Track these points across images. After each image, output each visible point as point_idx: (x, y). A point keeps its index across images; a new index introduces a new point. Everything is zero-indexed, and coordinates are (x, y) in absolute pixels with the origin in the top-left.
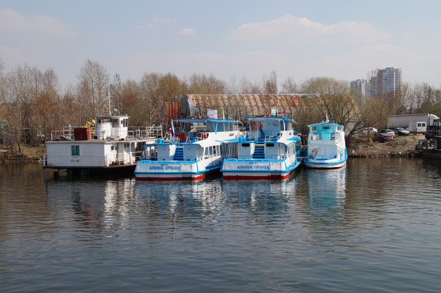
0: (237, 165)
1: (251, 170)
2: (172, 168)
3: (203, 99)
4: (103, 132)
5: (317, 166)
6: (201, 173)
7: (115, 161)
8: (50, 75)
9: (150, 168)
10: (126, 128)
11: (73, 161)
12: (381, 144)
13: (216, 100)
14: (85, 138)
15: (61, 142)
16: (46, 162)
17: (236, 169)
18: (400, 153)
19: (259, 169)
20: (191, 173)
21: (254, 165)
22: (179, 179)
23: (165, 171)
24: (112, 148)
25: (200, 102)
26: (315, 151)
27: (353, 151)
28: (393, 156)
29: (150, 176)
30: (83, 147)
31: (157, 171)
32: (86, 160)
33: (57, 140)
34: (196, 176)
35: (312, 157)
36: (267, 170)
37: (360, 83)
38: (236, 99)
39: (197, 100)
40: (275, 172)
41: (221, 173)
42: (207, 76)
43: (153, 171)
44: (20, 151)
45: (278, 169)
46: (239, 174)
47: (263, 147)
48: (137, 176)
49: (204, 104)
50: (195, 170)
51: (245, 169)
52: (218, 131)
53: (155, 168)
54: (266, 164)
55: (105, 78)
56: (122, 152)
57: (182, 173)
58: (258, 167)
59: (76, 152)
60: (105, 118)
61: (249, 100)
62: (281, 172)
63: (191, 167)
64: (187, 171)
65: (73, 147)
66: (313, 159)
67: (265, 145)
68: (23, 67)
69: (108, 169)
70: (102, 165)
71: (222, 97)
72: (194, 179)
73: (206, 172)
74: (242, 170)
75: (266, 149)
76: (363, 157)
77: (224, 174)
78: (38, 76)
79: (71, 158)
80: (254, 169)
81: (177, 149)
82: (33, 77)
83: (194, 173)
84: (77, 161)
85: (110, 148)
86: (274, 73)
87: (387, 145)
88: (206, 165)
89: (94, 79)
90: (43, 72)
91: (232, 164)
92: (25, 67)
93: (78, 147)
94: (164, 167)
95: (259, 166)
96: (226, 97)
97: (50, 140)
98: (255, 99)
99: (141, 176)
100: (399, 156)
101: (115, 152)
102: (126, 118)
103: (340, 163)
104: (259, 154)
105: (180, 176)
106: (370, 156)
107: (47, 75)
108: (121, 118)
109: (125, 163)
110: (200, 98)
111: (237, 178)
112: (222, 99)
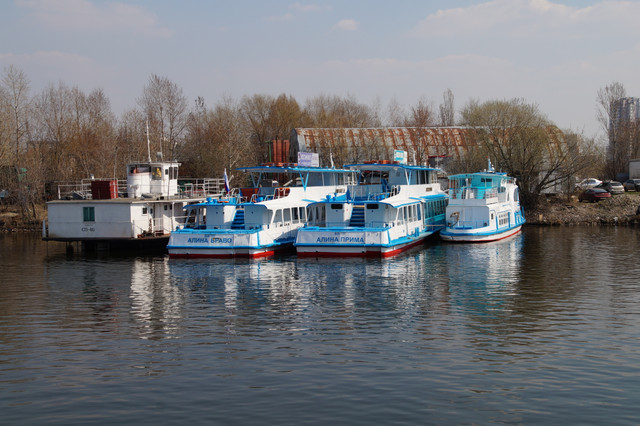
0: (317, 236)
1: (336, 243)
2: (220, 241)
3: (321, 135)
4: (136, 187)
5: (456, 239)
6: (264, 247)
7: (147, 230)
8: (98, 99)
9: (190, 240)
10: (174, 182)
11: (86, 229)
12: (588, 205)
13: (341, 135)
14: (108, 196)
15: (72, 201)
16: (47, 232)
17: (314, 241)
18: (616, 219)
19: (348, 242)
20: (249, 248)
21: (341, 236)
22: (230, 256)
23: (211, 245)
24: (145, 211)
25: (317, 140)
26: (456, 216)
27: (541, 216)
28: (603, 224)
29: (189, 252)
30: (101, 210)
31: (198, 245)
32: (103, 228)
33: (67, 199)
34: (256, 252)
35: (450, 225)
36: (360, 243)
37: (628, 104)
38: (372, 135)
39: (312, 137)
40: (372, 246)
41: (295, 248)
42: (344, 97)
43: (194, 245)
44: (34, 216)
45: (377, 242)
46: (319, 250)
47: (363, 209)
48: (171, 252)
49: (323, 143)
50: (254, 243)
51: (328, 243)
52: (308, 186)
53: (197, 240)
54: (360, 235)
55: (180, 103)
56: (161, 216)
57: (235, 248)
58: (347, 239)
59: (89, 215)
60: (141, 166)
61: (392, 136)
62: (381, 246)
63: (248, 239)
64: (242, 245)
65: (85, 209)
66: (451, 227)
67: (364, 206)
68: (56, 88)
69: (136, 241)
70: (128, 236)
71: (351, 132)
72: (252, 256)
73: (273, 247)
74: (323, 243)
75: (367, 212)
76: (556, 225)
77: (299, 250)
78: (80, 101)
79: (83, 225)
80: (341, 243)
81: (238, 212)
82: (73, 102)
83: (253, 248)
84: (92, 230)
85: (141, 211)
86: (449, 92)
87: (596, 207)
88: (277, 236)
89: (164, 105)
90: (87, 96)
91: (310, 235)
92: (60, 88)
93: (92, 209)
94: (210, 239)
95: (351, 237)
96: (358, 132)
97: (57, 199)
98: (402, 135)
99: (176, 252)
100: (613, 224)
101: (149, 216)
102: (176, 165)
103: (492, 234)
104: (357, 221)
105: (232, 252)
106: (567, 224)
107: (92, 99)
108: (166, 167)
109: (165, 232)
110: (317, 135)
111: (317, 255)
112: (352, 135)
